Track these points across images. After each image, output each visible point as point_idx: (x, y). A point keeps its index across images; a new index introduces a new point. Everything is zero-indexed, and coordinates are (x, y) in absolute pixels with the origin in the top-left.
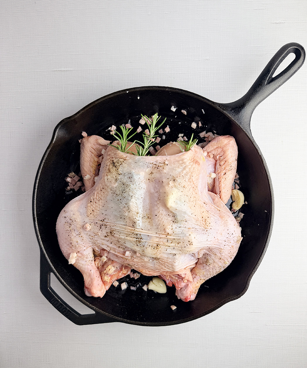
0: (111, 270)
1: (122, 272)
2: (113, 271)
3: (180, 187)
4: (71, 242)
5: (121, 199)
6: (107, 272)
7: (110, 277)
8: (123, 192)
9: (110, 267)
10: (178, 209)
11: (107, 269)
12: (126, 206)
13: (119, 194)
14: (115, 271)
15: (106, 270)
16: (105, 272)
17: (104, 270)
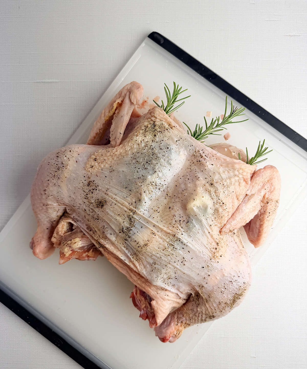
0: (77, 244)
1: (87, 253)
2: (78, 246)
3: (215, 195)
4: (46, 189)
5: (139, 168)
6: (71, 244)
7: (71, 252)
8: (147, 162)
9: (77, 240)
10: (198, 216)
11: (73, 240)
12: (142, 178)
13: (140, 162)
14: (80, 248)
15: (71, 240)
16: (69, 242)
17: (69, 239)
